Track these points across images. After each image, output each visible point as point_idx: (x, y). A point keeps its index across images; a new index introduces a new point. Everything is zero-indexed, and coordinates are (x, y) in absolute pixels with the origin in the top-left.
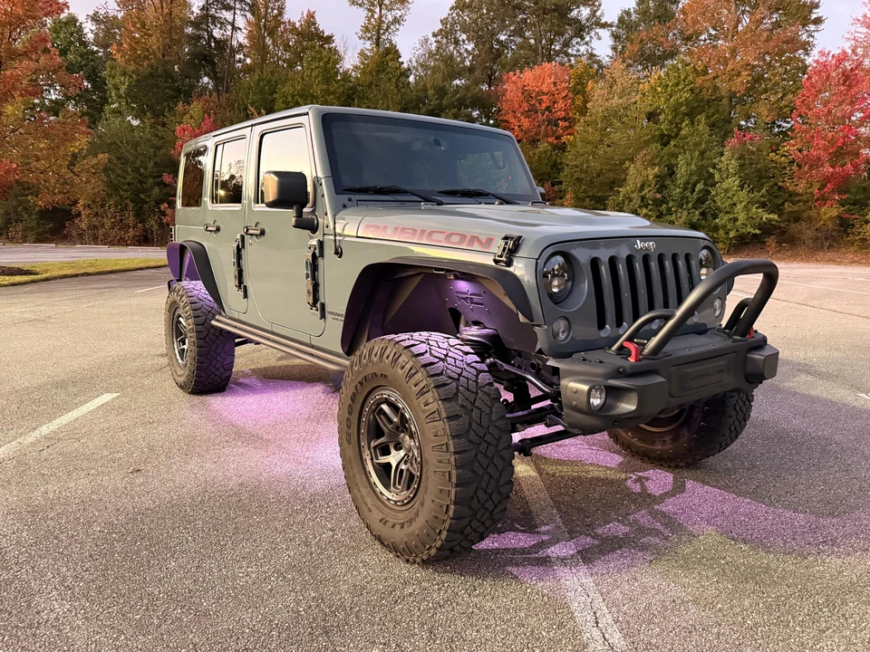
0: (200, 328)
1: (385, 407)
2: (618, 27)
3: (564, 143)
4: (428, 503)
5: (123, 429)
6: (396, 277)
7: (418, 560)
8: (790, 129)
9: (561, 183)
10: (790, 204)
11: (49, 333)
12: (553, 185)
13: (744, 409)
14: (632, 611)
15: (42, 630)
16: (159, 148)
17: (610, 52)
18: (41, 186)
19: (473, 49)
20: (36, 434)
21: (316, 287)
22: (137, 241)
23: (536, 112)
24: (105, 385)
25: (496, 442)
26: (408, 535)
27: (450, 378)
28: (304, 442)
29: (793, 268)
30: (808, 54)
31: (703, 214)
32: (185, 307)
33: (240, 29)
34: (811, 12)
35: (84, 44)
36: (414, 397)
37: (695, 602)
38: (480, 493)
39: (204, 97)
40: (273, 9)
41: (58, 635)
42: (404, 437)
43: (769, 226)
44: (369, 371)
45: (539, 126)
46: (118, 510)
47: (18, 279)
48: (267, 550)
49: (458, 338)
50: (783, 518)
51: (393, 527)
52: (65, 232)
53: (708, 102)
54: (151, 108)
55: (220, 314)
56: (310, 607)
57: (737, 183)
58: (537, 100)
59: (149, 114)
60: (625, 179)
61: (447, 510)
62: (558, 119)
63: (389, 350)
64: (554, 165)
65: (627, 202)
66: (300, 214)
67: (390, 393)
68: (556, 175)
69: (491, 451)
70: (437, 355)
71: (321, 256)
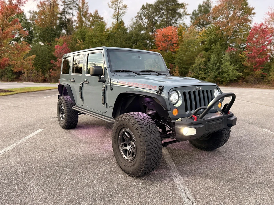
0: (68, 110)
1: (126, 133)
2: (192, 15)
3: (176, 51)
4: (138, 160)
5: (46, 139)
6: (128, 96)
7: (135, 176)
8: (246, 47)
9: (174, 63)
10: (246, 70)
11: (20, 111)
12: (172, 64)
13: (228, 134)
14: (195, 190)
15: (32, 195)
16: (49, 52)
17: (190, 23)
18: (15, 65)
19: (147, 22)
20: (21, 141)
21: (105, 99)
22: (43, 81)
23: (167, 41)
24: (39, 127)
25: (157, 143)
26: (132, 169)
27: (144, 125)
28: (100, 143)
29: (247, 90)
30: (251, 24)
31: (219, 73)
32: (64, 104)
33: (75, 15)
34: (252, 11)
35: (26, 20)
36: (134, 131)
37: (213, 188)
38: (153, 157)
39: (63, 36)
40: (85, 9)
41: (37, 196)
42: (131, 142)
43: (239, 77)
44: (121, 123)
45: (168, 46)
46: (49, 163)
47: (7, 93)
48: (92, 174)
49: (146, 114)
50: (239, 165)
51: (128, 167)
52: (20, 78)
53: (220, 38)
54: (47, 40)
55: (75, 105)
56: (106, 189)
57: (229, 63)
58: (167, 38)
59: (46, 42)
60: (194, 62)
61: (144, 162)
62: (174, 44)
63: (127, 117)
64: (172, 58)
65: (195, 69)
66: (100, 78)
67: (128, 129)
68: (173, 61)
69: (156, 146)
70: (141, 119)
71: (107, 90)
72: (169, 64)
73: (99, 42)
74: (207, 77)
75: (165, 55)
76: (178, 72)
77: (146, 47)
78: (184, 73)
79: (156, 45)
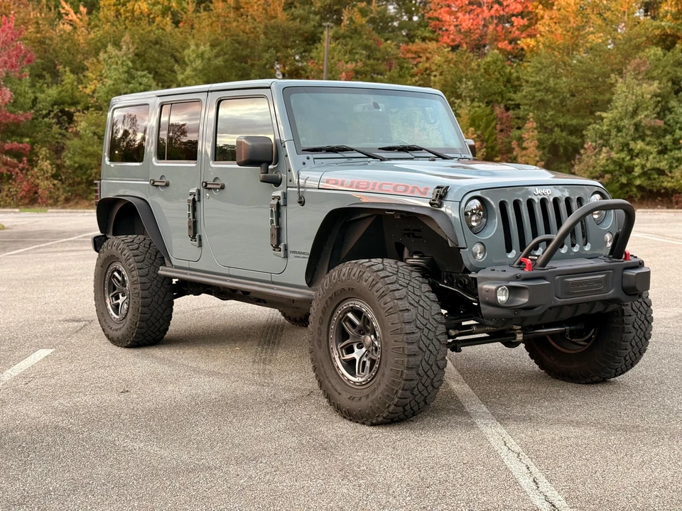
0: (144, 279)
1: (350, 315)
3: (522, 49)
6: (352, 219)
9: (518, 106)
12: (507, 109)
21: (279, 231)
26: (372, 402)
27: (401, 285)
38: (424, 363)
42: (365, 337)
44: (338, 288)
45: (485, 26)
51: (360, 399)
55: (166, 265)
60: (610, 101)
61: (402, 375)
62: (513, 19)
63: (355, 270)
64: (508, 81)
65: (614, 132)
66: (267, 171)
67: (356, 302)
68: (513, 95)
69: (431, 335)
70: (391, 271)
71: (285, 205)
72: (492, 111)
73: (164, 14)
74: (671, 167)
75: (472, 69)
76: (538, 147)
77: (387, 35)
78: (566, 149)
79: (433, 23)
